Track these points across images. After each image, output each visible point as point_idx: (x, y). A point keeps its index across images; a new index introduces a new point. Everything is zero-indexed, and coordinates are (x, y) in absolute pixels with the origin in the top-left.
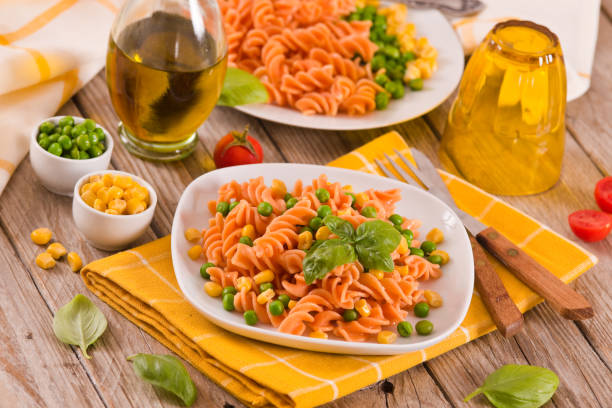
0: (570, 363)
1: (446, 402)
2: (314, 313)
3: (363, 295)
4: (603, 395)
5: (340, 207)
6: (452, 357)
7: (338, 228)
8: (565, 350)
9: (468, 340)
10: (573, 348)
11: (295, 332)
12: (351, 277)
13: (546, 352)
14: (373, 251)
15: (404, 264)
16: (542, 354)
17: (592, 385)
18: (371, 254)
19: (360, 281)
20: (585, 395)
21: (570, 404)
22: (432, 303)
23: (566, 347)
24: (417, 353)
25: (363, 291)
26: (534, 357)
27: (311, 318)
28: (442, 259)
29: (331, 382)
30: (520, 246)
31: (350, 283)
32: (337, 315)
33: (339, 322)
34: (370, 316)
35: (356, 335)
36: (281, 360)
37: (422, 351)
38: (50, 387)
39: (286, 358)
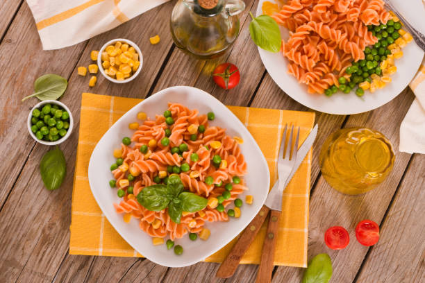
38: (9, 144)
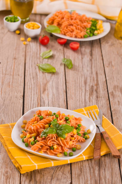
0: (110, 169)
1: (70, 174)
2: (42, 146)
3: (56, 143)
4: (114, 179)
5: (61, 120)
6: (79, 163)
7: (55, 125)
8: (111, 166)
9: (85, 159)
10: (113, 166)
11: (34, 150)
12: (54, 138)
13: (106, 165)
14: (60, 132)
15: (74, 137)
16: (104, 166)
17: (113, 176)
18: (60, 133)
19: (56, 139)
20: (109, 178)
21: (104, 180)
22: (77, 148)
23: (112, 165)
24: (67, 161)
25: (56, 142)
26: (101, 166)
27: (41, 148)
28: (87, 137)
29: (36, 164)
30: (112, 137)
31: (53, 139)
32: (49, 147)
33: (49, 149)
34: (56, 149)
35: (52, 153)
36: (29, 157)
37: (68, 160)
39: (31, 157)
